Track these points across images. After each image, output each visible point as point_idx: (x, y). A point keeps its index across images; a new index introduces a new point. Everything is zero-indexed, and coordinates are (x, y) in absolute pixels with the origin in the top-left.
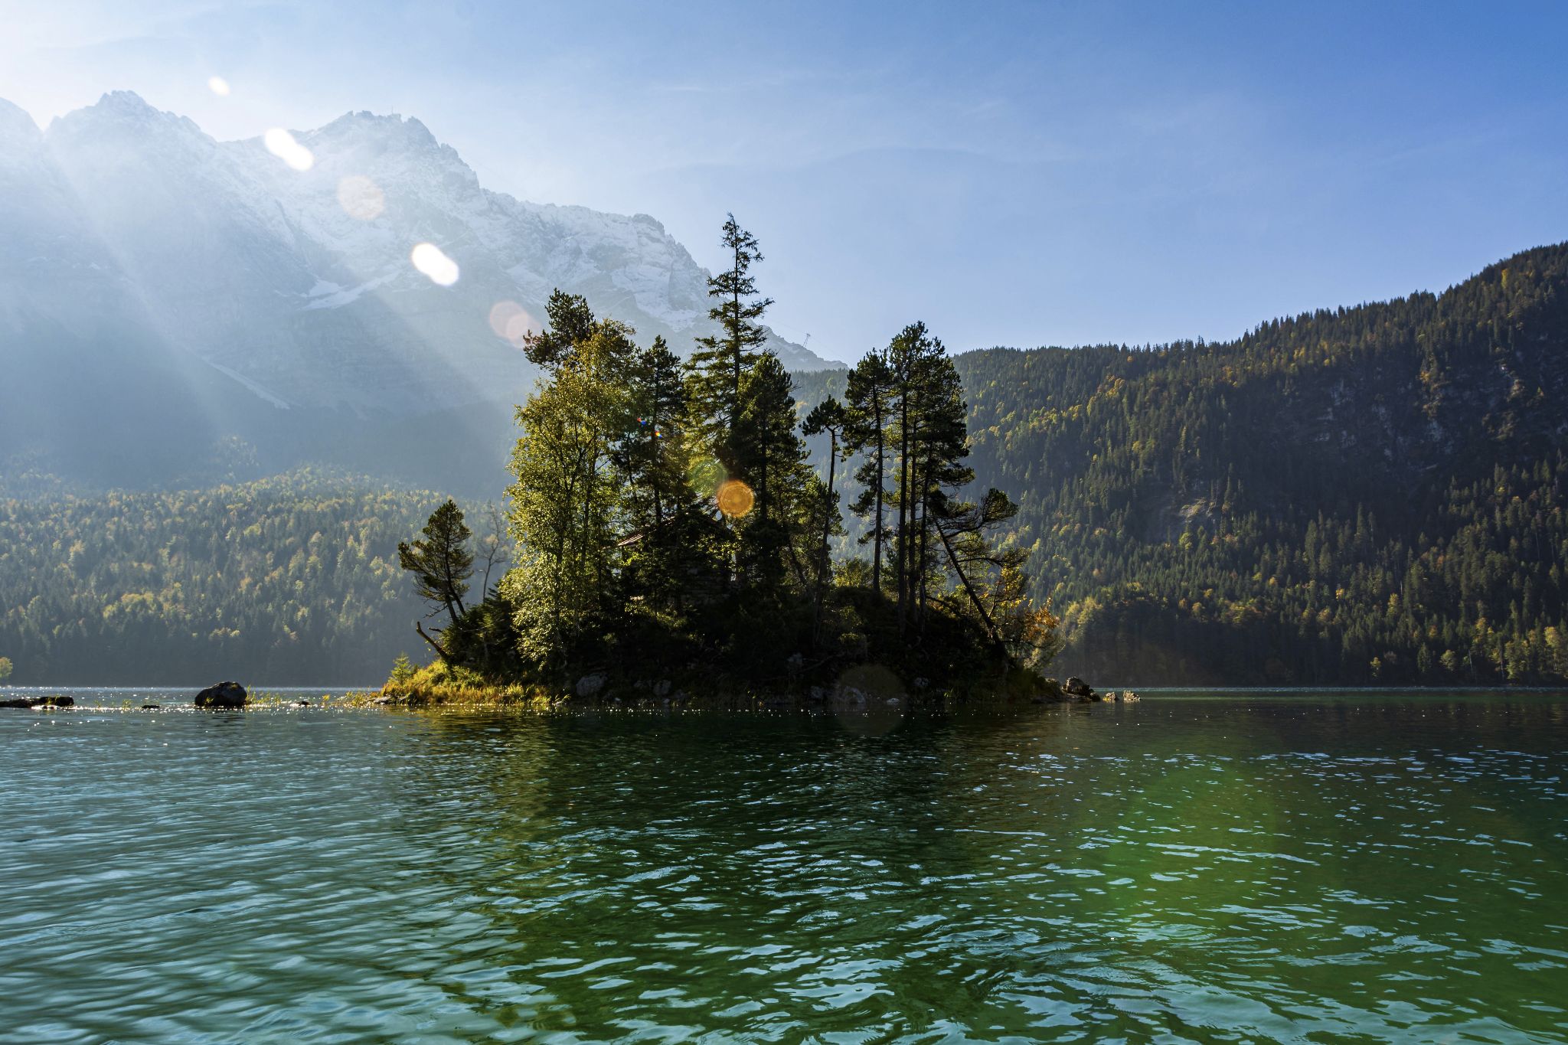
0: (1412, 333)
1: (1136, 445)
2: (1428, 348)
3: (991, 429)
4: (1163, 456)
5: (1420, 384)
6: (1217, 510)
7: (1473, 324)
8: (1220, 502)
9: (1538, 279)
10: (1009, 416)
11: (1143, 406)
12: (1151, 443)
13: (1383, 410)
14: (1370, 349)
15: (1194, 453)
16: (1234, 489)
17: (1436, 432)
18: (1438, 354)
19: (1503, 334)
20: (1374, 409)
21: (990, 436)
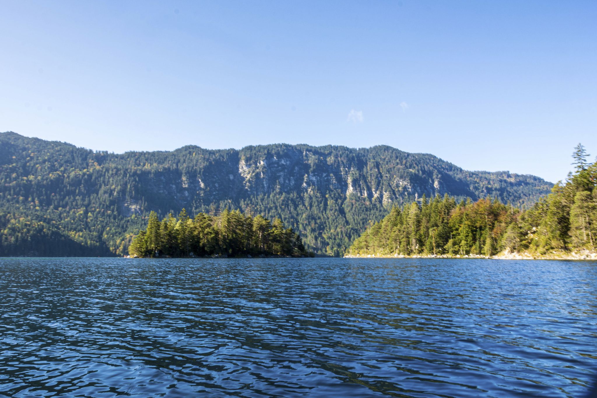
0: (177, 166)
1: (114, 187)
2: (183, 172)
3: (58, 172)
4: (123, 191)
5: (182, 181)
6: (140, 209)
7: (193, 167)
8: (141, 207)
9: (204, 158)
10: (62, 169)
11: (112, 174)
12: (119, 187)
13: (174, 186)
14: (169, 168)
15: (132, 192)
16: (145, 204)
17: (186, 193)
18: (186, 174)
19: (200, 172)
20: (171, 185)
21: (58, 174)
